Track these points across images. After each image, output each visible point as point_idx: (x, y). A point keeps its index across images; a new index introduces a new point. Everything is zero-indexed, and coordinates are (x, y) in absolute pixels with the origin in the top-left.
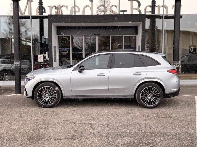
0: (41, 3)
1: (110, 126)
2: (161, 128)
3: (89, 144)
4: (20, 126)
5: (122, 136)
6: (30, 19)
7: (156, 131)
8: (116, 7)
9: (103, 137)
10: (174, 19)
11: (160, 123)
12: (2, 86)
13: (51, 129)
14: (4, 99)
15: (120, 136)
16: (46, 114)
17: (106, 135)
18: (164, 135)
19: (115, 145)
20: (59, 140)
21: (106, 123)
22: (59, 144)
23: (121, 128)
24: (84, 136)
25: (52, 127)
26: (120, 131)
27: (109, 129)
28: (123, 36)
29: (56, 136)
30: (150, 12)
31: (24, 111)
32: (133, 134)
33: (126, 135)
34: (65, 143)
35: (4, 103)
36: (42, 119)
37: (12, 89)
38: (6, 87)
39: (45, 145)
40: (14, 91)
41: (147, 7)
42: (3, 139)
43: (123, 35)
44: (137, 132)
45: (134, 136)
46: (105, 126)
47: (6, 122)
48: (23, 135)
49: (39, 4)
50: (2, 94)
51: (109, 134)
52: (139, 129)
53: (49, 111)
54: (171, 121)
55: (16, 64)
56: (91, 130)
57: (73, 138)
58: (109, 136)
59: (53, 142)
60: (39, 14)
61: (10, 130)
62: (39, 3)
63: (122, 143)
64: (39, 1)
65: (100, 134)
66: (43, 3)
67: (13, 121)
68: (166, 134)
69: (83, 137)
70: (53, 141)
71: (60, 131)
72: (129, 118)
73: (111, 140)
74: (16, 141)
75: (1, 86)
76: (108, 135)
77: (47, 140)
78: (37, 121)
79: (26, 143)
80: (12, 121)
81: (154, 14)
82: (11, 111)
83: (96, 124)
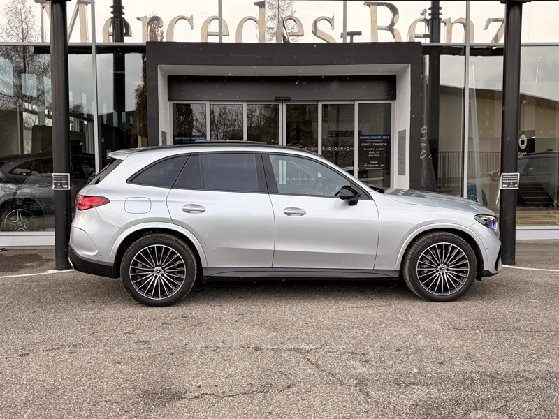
0: (118, 8)
1: (358, 357)
2: (503, 360)
3: (317, 405)
4: (104, 361)
5: (403, 382)
6: (91, 53)
7: (491, 367)
8: (331, 21)
9: (352, 388)
10: (502, 57)
11: (495, 347)
12: (9, 248)
13: (194, 367)
14: (28, 284)
15: (398, 383)
16: (166, 323)
17: (356, 381)
18: (516, 378)
19: (392, 408)
20: (230, 396)
21: (344, 347)
22: (232, 408)
23: (391, 362)
24: (294, 385)
25: (195, 361)
26: (392, 371)
27: (358, 363)
28: (357, 104)
29: (216, 386)
30: (425, 36)
31: (97, 316)
32: (430, 378)
33: (414, 380)
34: (248, 406)
35: (32, 295)
36: (158, 338)
37: (41, 257)
38: (21, 249)
39: (194, 412)
40: (48, 260)
41: (416, 22)
42: (66, 398)
43: (354, 101)
44: (440, 373)
45: (436, 384)
46: (346, 356)
47: (57, 349)
48: (120, 386)
49: (112, 13)
50: (16, 271)
51: (364, 380)
52: (441, 363)
53: (171, 315)
54: (523, 341)
55: (59, 184)
56: (310, 370)
57: (268, 392)
58: (367, 385)
59: (213, 403)
60: (112, 41)
61: (78, 371)
62: (112, 10)
63: (409, 402)
64: (112, 4)
65: (339, 380)
66: (124, 8)
67: (76, 346)
68: (523, 377)
69: (296, 389)
70: (213, 400)
71: (223, 373)
72: (405, 332)
73: (376, 394)
74: (106, 402)
75: (7, 248)
76: (361, 382)
77: (195, 397)
78: (147, 346)
79: (138, 408)
80: (74, 346)
81: (436, 42)
82: (61, 316)
83: (316, 351)
